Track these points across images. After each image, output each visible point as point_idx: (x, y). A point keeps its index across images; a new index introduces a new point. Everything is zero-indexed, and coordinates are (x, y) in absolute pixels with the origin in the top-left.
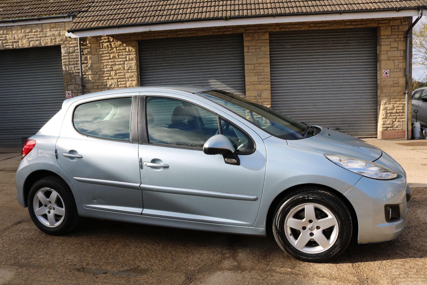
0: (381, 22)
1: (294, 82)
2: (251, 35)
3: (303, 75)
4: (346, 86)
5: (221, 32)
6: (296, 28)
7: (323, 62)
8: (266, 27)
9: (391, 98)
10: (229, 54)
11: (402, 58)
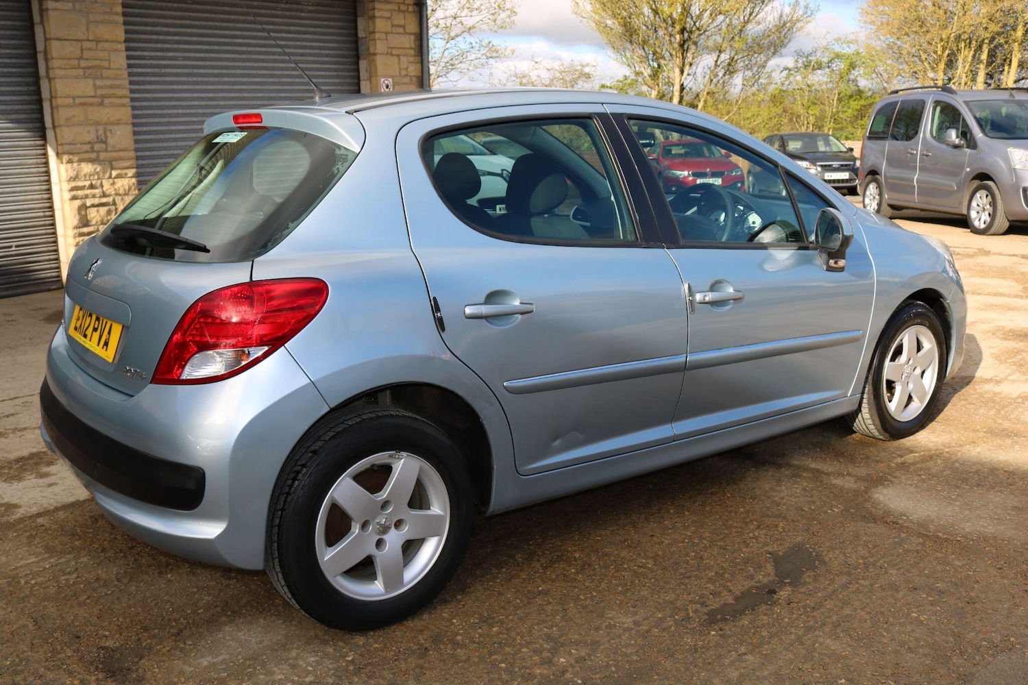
7: (244, 49)
11: (412, 52)
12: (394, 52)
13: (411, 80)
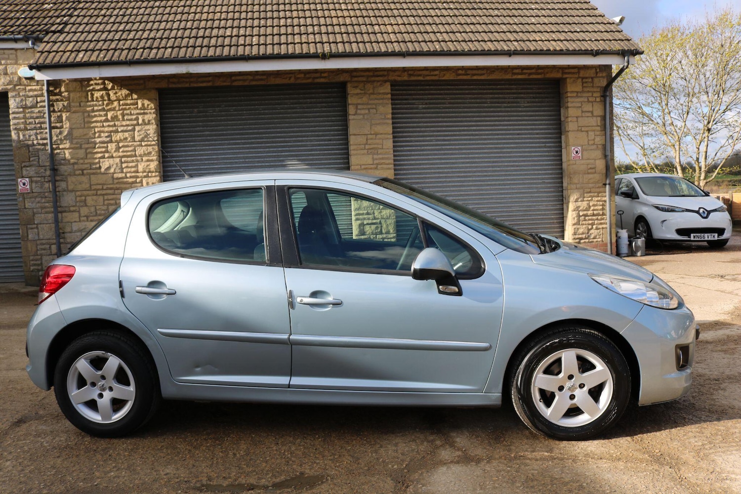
0: (567, 71)
1: (431, 166)
2: (361, 85)
3: (444, 154)
4: (514, 173)
5: (309, 78)
6: (435, 75)
7: (477, 133)
8: (386, 73)
9: (584, 192)
10: (321, 117)
11: (599, 128)
12: (583, 129)
13: (597, 147)
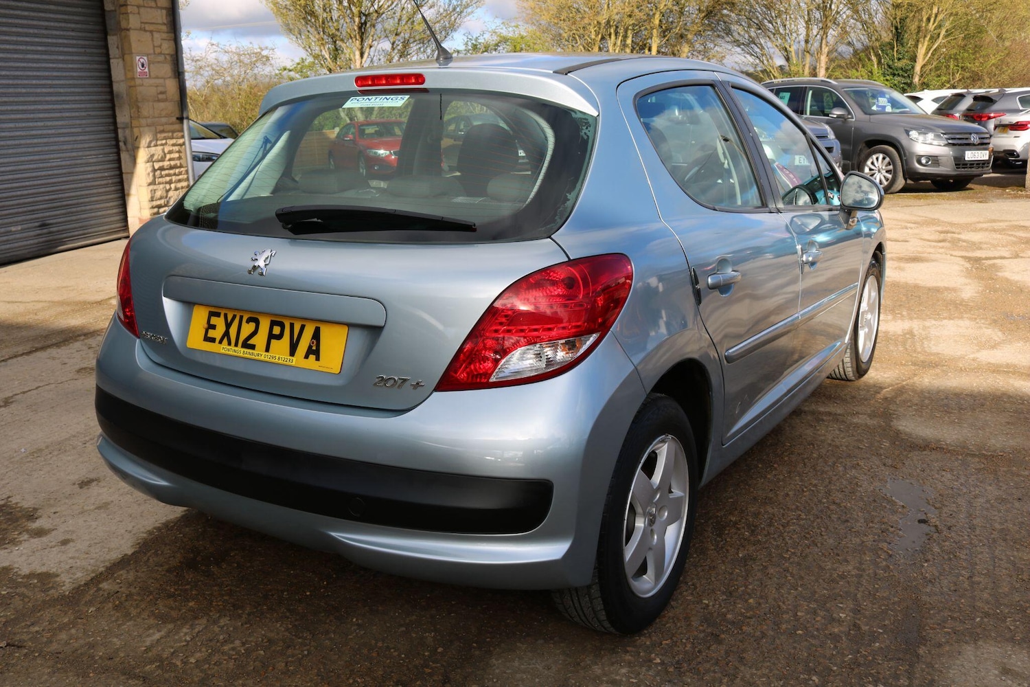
9: (160, 132)
11: (164, 28)
12: (148, 27)
13: (166, 58)
